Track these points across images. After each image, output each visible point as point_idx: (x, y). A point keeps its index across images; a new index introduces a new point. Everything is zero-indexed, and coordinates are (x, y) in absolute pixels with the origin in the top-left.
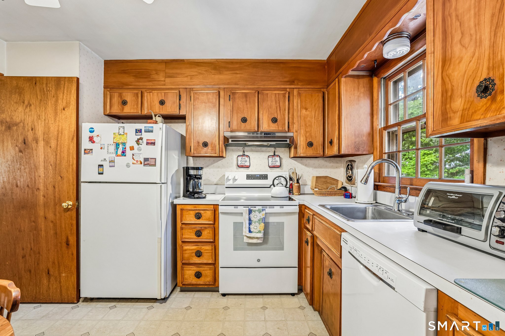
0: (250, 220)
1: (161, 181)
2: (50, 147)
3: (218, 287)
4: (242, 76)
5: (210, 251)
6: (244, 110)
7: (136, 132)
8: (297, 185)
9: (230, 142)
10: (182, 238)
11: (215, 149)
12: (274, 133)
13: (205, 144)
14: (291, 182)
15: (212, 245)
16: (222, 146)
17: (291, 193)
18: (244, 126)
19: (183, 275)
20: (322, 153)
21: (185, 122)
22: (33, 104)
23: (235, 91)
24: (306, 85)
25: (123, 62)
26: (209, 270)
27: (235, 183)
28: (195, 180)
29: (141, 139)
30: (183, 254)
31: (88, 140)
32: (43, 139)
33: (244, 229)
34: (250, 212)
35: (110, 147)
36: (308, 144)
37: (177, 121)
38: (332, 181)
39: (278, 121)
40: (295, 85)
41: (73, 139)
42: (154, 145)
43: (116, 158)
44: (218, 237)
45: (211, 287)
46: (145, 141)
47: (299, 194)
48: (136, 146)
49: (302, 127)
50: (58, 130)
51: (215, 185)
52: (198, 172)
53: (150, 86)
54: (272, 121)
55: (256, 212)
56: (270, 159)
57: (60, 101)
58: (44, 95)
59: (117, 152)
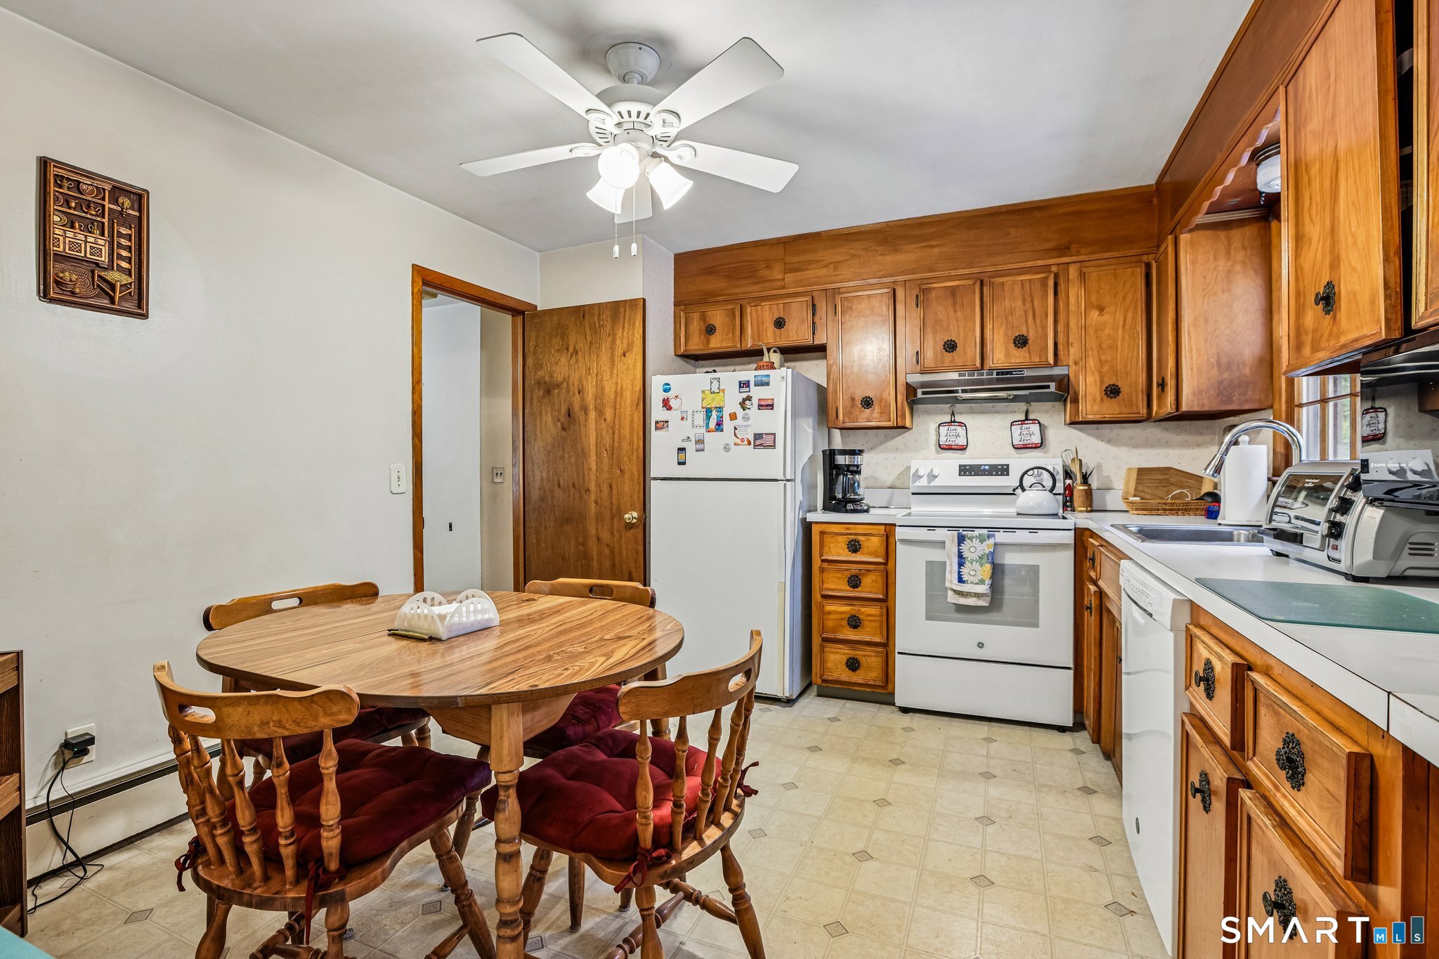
0: (960, 556)
1: (784, 476)
2: (605, 420)
3: (893, 694)
4: (945, 249)
5: (878, 618)
6: (949, 324)
7: (740, 387)
8: (1082, 488)
9: (919, 395)
10: (821, 589)
11: (888, 410)
12: (1021, 369)
13: (867, 403)
14: (1068, 482)
15: (881, 606)
16: (902, 403)
17: (1067, 507)
18: (950, 359)
19: (823, 662)
20: (1145, 411)
21: (825, 357)
22: (581, 350)
23: (929, 286)
24: (1100, 252)
25: (706, 254)
26: (876, 656)
27: (933, 484)
28: (847, 475)
29: (749, 398)
30: (823, 620)
31: (662, 405)
32: (595, 407)
33: (948, 575)
34: (961, 539)
35: (696, 416)
36: (1105, 390)
37: (806, 355)
38: (1184, 479)
39: (1030, 342)
40: (1072, 256)
41: (638, 405)
42: (772, 409)
43: (707, 435)
44: (893, 591)
45: (878, 691)
46: (755, 402)
47: (1089, 509)
48: (740, 412)
49: (1090, 352)
50: (616, 392)
51: (890, 488)
52: (854, 459)
53: (754, 292)
54: (1014, 343)
55: (974, 539)
56: (1016, 429)
57: (618, 342)
58: (595, 333)
59: (707, 425)
